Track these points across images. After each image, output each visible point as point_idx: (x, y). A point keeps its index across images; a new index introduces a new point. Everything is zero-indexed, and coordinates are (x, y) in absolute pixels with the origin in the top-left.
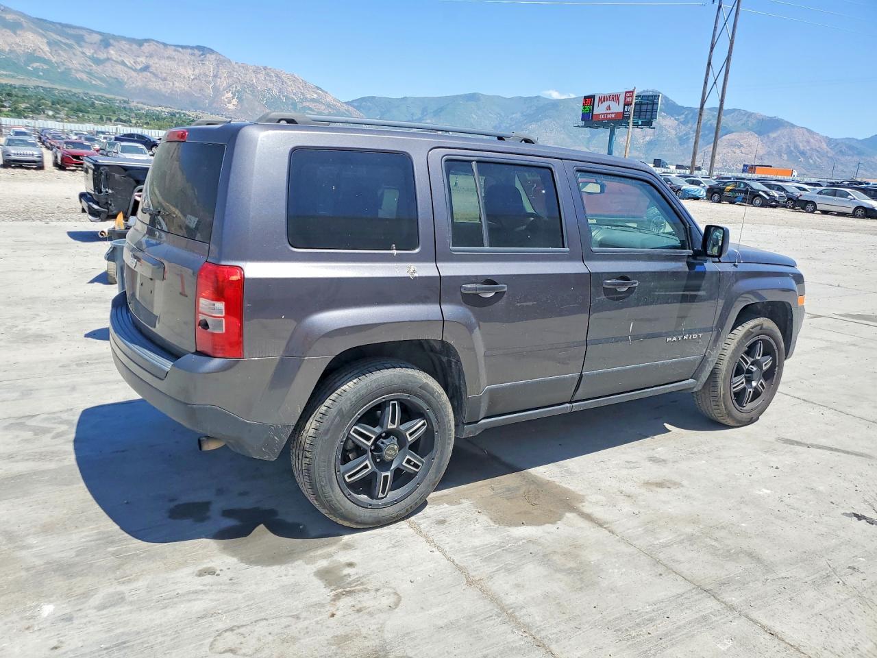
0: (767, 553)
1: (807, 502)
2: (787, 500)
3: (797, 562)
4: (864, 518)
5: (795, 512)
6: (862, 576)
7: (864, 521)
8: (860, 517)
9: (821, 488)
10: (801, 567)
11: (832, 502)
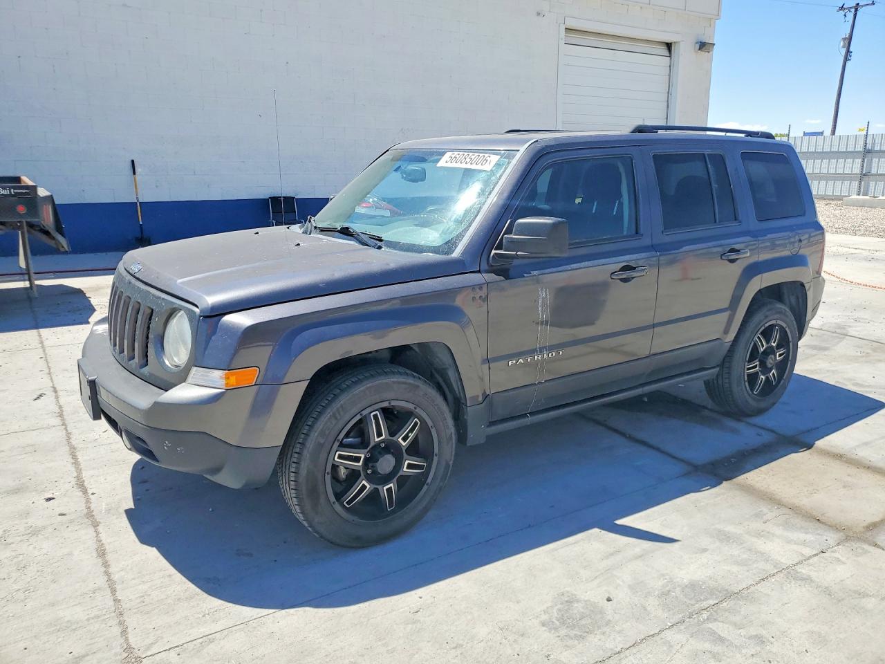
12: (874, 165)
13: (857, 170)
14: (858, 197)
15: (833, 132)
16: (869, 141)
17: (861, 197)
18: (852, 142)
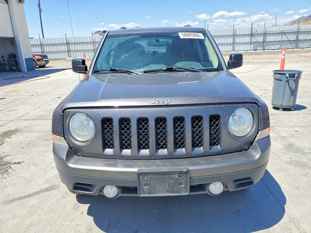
0: (45, 142)
1: (37, 160)
2: (44, 157)
3: (37, 143)
4: (17, 164)
5: (41, 155)
6: (21, 147)
7: (17, 162)
8: (19, 163)
9: (33, 168)
10: (36, 143)
11: (29, 164)
12: (71, 47)
13: (66, 49)
14: (69, 58)
15: (43, 37)
16: (67, 40)
17: (70, 58)
18: (62, 40)
